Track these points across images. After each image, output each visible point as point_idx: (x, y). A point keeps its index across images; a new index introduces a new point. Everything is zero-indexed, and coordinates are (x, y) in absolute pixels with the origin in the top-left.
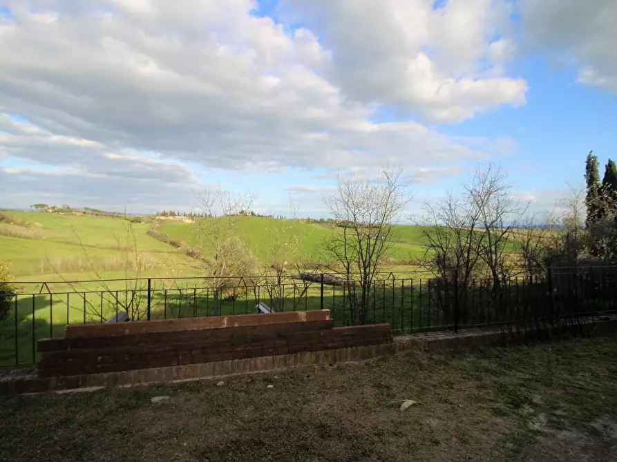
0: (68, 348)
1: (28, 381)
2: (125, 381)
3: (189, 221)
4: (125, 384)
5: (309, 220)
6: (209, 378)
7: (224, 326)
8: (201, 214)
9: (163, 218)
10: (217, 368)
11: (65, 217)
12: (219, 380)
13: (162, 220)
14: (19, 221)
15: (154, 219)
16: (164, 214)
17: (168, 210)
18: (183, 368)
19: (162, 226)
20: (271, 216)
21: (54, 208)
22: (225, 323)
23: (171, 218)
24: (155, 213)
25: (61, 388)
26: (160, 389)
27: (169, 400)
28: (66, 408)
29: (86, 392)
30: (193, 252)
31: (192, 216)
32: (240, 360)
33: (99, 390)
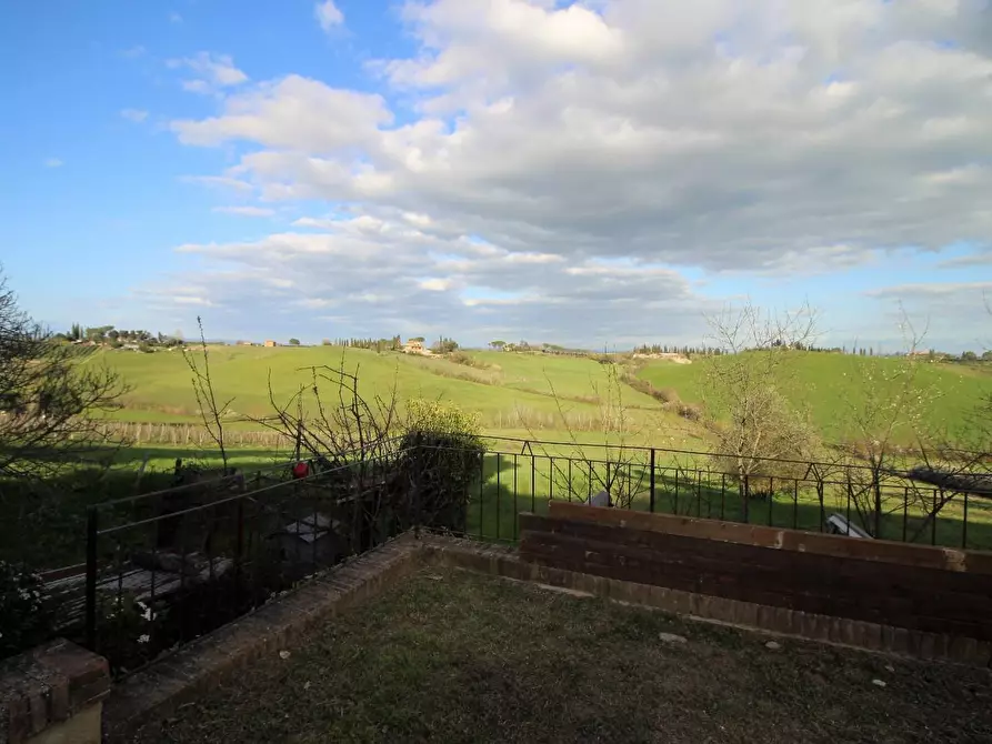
0: (550, 531)
1: (509, 562)
2: (620, 595)
3: (681, 361)
4: (621, 599)
5: (931, 355)
6: (751, 629)
7: (779, 546)
8: (701, 349)
9: (642, 356)
10: (765, 616)
11: (523, 357)
12: (770, 639)
13: (642, 361)
14: (478, 363)
15: (629, 358)
16: (645, 350)
17: (650, 345)
18: (707, 600)
19: (642, 368)
20: (838, 350)
21: (511, 346)
22: (780, 542)
23: (655, 356)
24: (632, 349)
25: (544, 582)
26: (672, 622)
27: (686, 644)
28: (552, 609)
29: (572, 595)
30: (689, 410)
31: (687, 353)
32: (809, 615)
33: (587, 597)
